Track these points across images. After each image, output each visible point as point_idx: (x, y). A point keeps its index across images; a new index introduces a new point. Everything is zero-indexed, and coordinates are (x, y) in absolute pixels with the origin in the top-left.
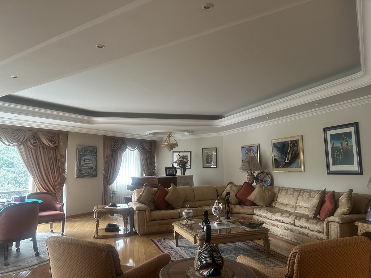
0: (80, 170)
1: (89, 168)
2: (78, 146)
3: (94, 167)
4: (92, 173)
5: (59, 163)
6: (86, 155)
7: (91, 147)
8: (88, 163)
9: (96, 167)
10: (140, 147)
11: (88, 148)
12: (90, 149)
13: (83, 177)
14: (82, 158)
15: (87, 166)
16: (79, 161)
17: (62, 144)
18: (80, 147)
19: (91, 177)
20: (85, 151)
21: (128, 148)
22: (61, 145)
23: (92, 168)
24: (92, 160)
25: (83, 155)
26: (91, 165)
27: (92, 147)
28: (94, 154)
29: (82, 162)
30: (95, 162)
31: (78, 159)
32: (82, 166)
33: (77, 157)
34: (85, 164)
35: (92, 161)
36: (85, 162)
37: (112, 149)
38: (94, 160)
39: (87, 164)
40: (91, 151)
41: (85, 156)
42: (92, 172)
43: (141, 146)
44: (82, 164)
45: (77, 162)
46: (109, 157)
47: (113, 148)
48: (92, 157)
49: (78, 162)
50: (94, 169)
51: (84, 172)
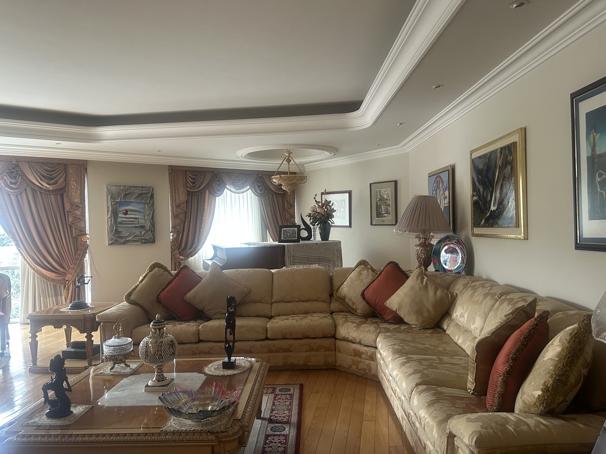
0: (116, 230)
1: (136, 227)
2: (109, 187)
3: (148, 225)
4: (143, 236)
5: (70, 219)
6: (128, 203)
7: (139, 188)
8: (135, 218)
9: (153, 224)
10: (256, 186)
11: (132, 189)
12: (138, 192)
13: (124, 243)
14: (120, 209)
15: (133, 224)
16: (115, 214)
17: (74, 185)
18: (113, 188)
19: (142, 243)
20: (126, 195)
21: (227, 188)
22: (73, 187)
23: (143, 227)
24: (143, 211)
25: (121, 204)
26: (142, 222)
27: (142, 187)
28: (147, 200)
29: (120, 215)
30: (149, 215)
31: (110, 209)
32: (121, 223)
33: (108, 207)
34: (128, 220)
35: (144, 213)
36: (127, 216)
37: (188, 191)
38: (147, 212)
39: (133, 220)
40: (140, 195)
41: (128, 206)
42: (145, 234)
43: (259, 184)
44: (119, 220)
45: (109, 216)
46: (182, 205)
47: (191, 188)
48: (142, 206)
49: (111, 217)
50: (148, 228)
51: (125, 233)
